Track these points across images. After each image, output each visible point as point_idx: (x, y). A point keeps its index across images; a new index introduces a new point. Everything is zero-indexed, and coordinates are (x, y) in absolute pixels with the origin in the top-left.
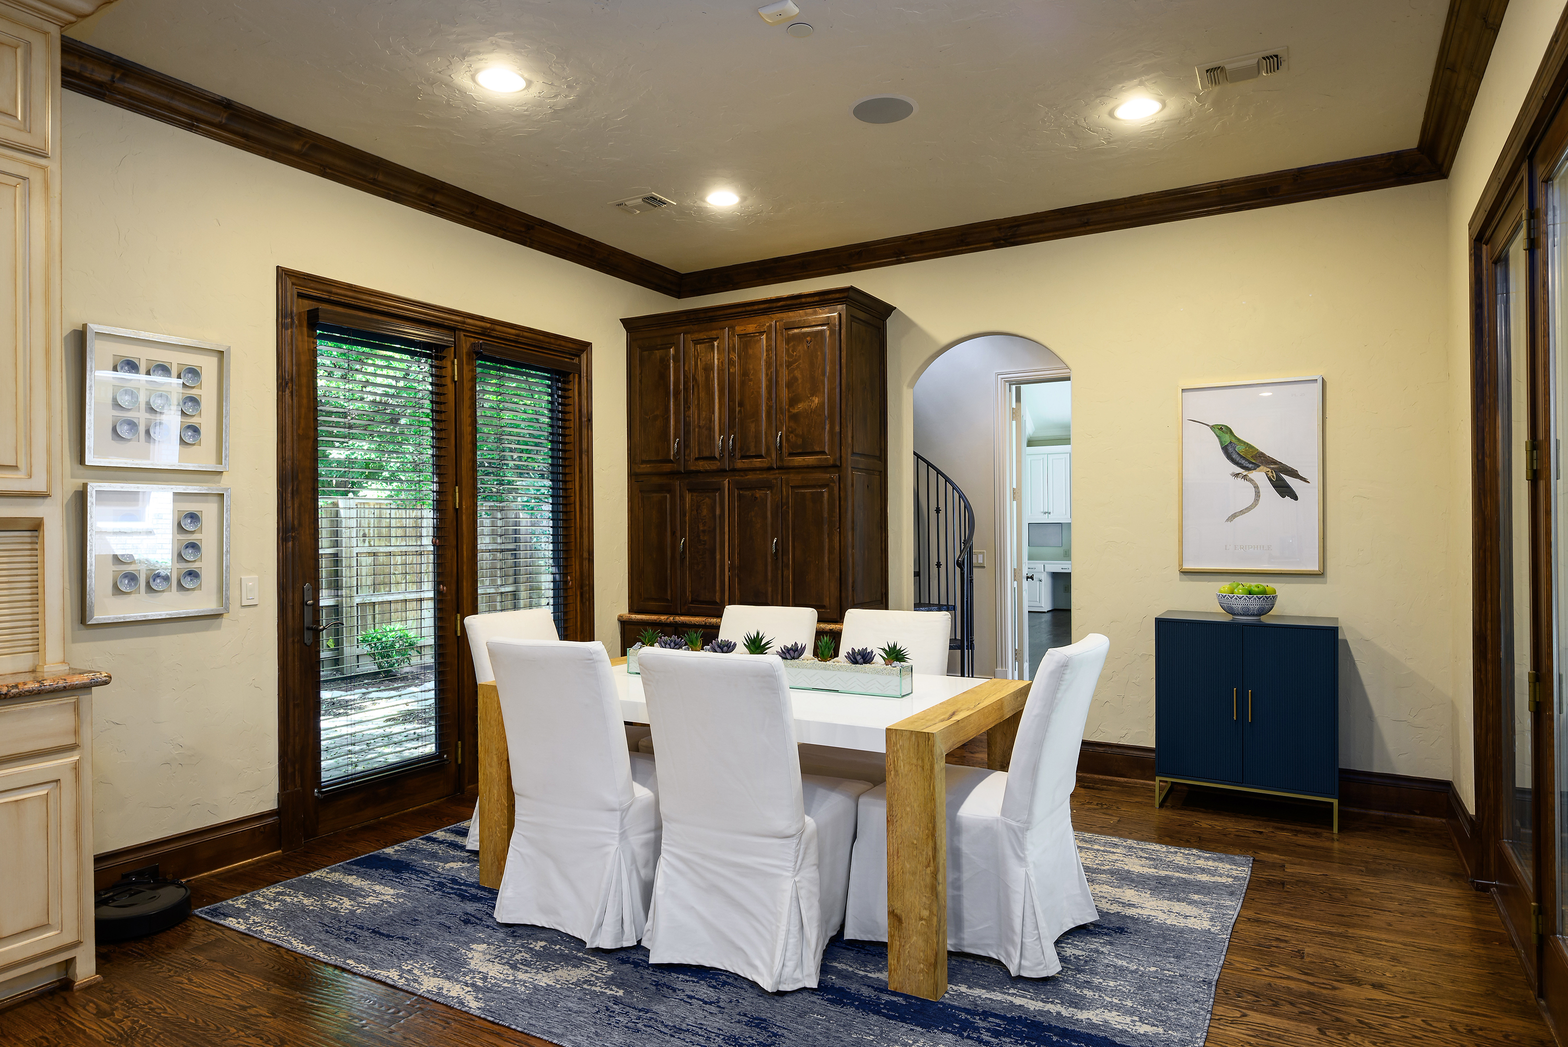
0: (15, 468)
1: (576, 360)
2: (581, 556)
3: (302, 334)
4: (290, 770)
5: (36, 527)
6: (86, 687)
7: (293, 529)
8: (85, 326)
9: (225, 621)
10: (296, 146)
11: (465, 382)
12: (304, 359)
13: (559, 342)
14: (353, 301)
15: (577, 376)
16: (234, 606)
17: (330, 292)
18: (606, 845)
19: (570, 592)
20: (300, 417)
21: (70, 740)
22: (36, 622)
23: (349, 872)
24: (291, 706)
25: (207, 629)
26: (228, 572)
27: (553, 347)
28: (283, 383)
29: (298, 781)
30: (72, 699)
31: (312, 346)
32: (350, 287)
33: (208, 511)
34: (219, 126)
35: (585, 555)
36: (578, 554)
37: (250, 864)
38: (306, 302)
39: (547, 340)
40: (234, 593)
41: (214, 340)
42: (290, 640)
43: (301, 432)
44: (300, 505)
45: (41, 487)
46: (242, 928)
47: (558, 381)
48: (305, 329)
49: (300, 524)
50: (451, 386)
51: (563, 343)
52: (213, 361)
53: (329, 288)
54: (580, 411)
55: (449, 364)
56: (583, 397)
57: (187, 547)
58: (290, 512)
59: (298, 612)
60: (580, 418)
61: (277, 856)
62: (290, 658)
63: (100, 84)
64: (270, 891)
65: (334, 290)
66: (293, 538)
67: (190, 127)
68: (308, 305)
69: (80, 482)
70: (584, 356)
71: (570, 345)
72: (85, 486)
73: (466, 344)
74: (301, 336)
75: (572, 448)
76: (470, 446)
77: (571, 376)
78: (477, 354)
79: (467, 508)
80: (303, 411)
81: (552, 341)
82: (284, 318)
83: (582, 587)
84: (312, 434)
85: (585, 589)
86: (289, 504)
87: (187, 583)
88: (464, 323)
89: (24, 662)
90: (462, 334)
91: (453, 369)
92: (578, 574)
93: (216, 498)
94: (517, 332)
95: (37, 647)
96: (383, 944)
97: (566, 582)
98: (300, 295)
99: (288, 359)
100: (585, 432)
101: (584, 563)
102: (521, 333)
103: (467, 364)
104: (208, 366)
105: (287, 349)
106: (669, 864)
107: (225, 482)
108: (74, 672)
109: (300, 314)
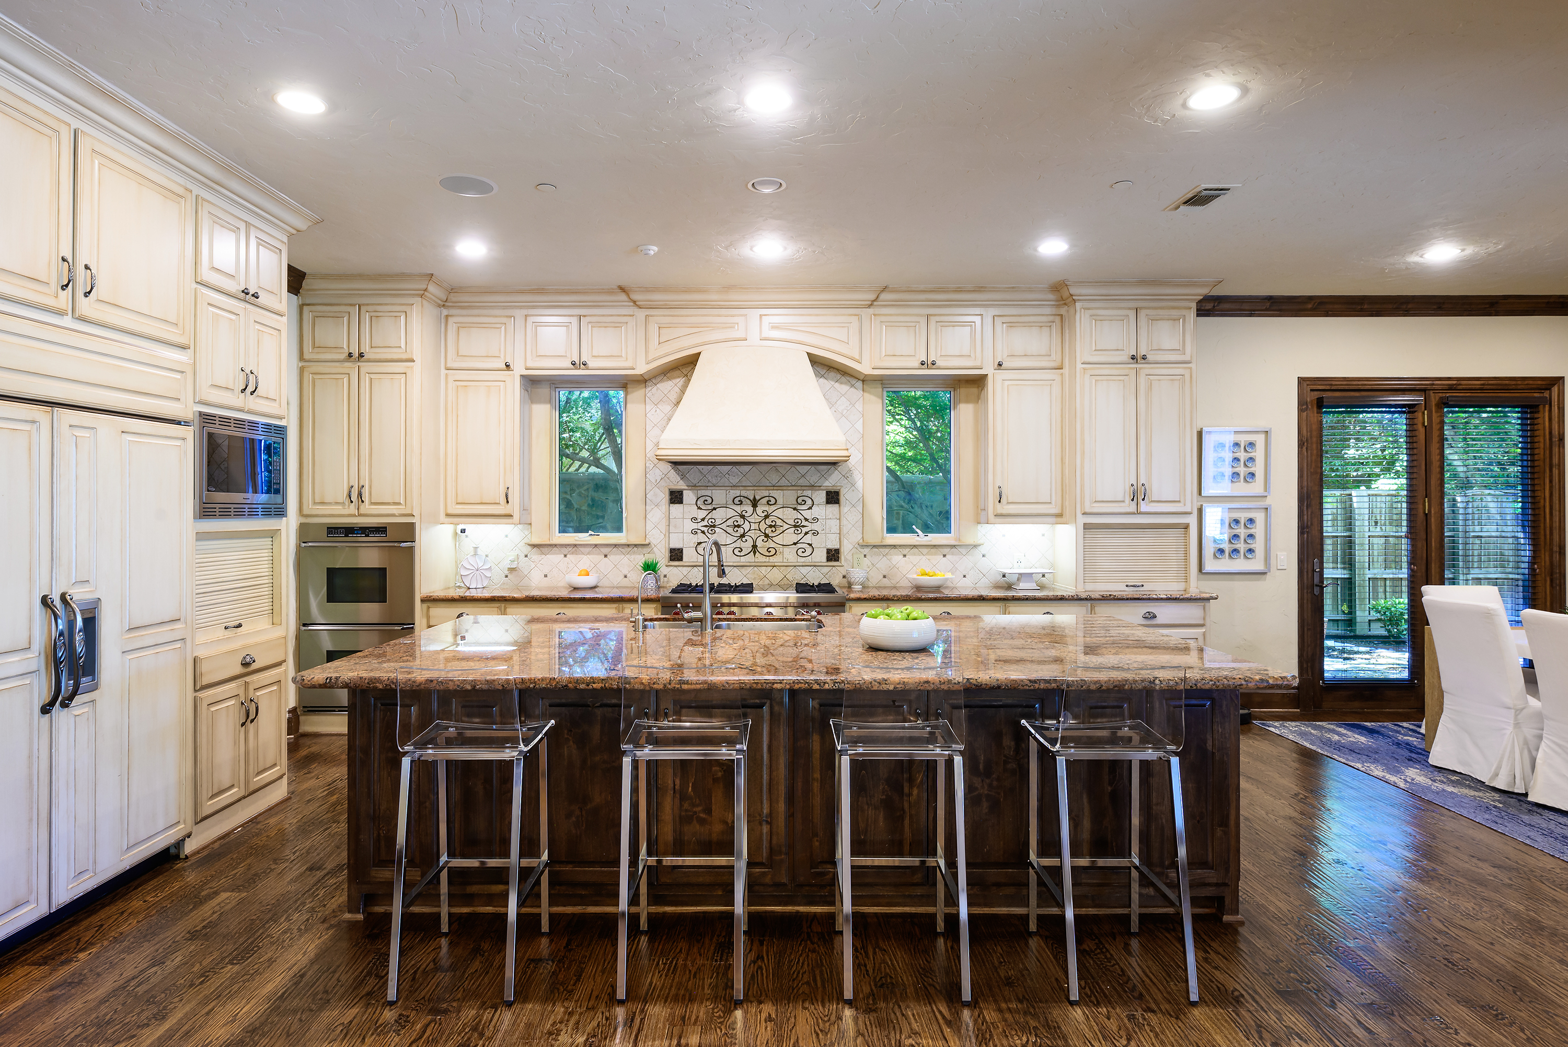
0: (1179, 501)
1: (1546, 394)
2: (1551, 550)
3: (1313, 412)
4: (1305, 666)
5: (1186, 527)
6: (1208, 599)
7: (1307, 527)
8: (1202, 429)
9: (1268, 576)
10: (1310, 306)
11: (1434, 425)
12: (1314, 427)
13: (1526, 382)
14: (1347, 387)
15: (1547, 407)
16: (1273, 569)
17: (1332, 385)
18: (1504, 729)
19: (1539, 578)
20: (1311, 462)
21: (1201, 622)
22: (1186, 569)
23: (1340, 727)
24: (1306, 629)
25: (1258, 580)
26: (1270, 550)
27: (1519, 387)
28: (1302, 443)
29: (1310, 673)
30: (1203, 604)
31: (1320, 418)
32: (1345, 379)
33: (1259, 517)
34: (1266, 310)
35: (1556, 549)
36: (1548, 547)
37: (1281, 712)
38: (1316, 393)
39: (1514, 382)
40: (1273, 561)
41: (1262, 425)
42: (1305, 591)
43: (1312, 470)
44: (1312, 513)
45: (1189, 510)
46: (1278, 733)
47: (1526, 413)
48: (1315, 409)
49: (1312, 524)
50: (1422, 430)
51: (1531, 382)
52: (1263, 436)
53: (1330, 383)
54: (1550, 433)
55: (1420, 414)
56: (1553, 422)
57: (1248, 536)
58: (1305, 517)
59: (1310, 575)
60: (1551, 439)
61: (1297, 712)
62: (1305, 601)
63: (1208, 310)
64: (1293, 724)
65: (1334, 383)
66: (1308, 532)
67: (1250, 315)
68: (1317, 395)
69: (1200, 504)
70: (1555, 389)
71: (1539, 382)
72: (1202, 505)
73: (1434, 398)
74: (1313, 414)
75: (1541, 463)
76: (1438, 470)
77: (1541, 407)
78: (1444, 403)
79: (1435, 513)
80: (1314, 458)
81: (1519, 382)
82: (1302, 406)
83: (1552, 574)
84: (1319, 470)
85: (1555, 576)
86: (1305, 513)
87: (1250, 556)
88: (1433, 384)
89: (1181, 586)
90: (1432, 392)
91: (1423, 417)
92: (1548, 563)
93: (1263, 510)
94: (1482, 382)
95: (1186, 580)
96: (1354, 755)
97: (1534, 570)
98: (1312, 390)
99: (1305, 429)
100: (1555, 450)
101: (1554, 555)
102: (1486, 382)
103: (1436, 412)
104: (1260, 440)
105: (1304, 423)
106: (1548, 746)
107: (1268, 502)
108: (1201, 592)
109: (1312, 401)
